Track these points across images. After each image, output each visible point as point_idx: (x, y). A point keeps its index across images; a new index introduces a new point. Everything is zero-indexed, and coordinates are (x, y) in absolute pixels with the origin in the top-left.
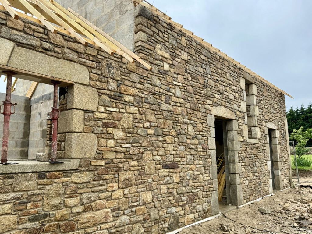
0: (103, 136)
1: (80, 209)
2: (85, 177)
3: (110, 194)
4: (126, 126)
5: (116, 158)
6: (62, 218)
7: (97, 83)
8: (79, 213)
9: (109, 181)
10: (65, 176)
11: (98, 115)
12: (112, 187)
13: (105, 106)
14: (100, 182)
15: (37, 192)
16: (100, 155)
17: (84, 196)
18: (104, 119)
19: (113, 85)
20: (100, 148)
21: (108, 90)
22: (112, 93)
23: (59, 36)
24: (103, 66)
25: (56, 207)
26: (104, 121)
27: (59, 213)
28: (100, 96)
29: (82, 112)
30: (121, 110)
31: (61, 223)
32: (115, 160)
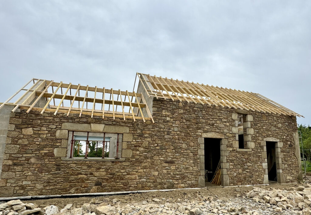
0: (134, 150)
1: (125, 174)
2: (127, 164)
3: (137, 170)
4: (144, 146)
5: (140, 158)
6: (119, 176)
7: (132, 132)
8: (125, 175)
9: (137, 166)
10: (120, 163)
11: (132, 143)
12: (138, 168)
13: (135, 139)
14: (133, 166)
15: (111, 167)
16: (133, 156)
17: (127, 170)
18: (135, 144)
19: (139, 131)
20: (133, 154)
21: (137, 133)
22: (139, 134)
23: (118, 119)
24: (135, 125)
25: (117, 172)
26: (135, 145)
27: (118, 174)
28: (133, 136)
29: (126, 142)
30: (143, 140)
31: (119, 177)
32: (140, 159)
